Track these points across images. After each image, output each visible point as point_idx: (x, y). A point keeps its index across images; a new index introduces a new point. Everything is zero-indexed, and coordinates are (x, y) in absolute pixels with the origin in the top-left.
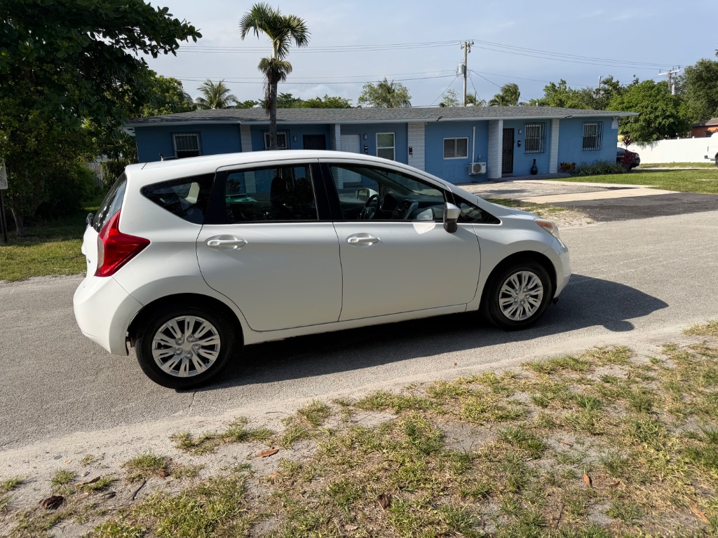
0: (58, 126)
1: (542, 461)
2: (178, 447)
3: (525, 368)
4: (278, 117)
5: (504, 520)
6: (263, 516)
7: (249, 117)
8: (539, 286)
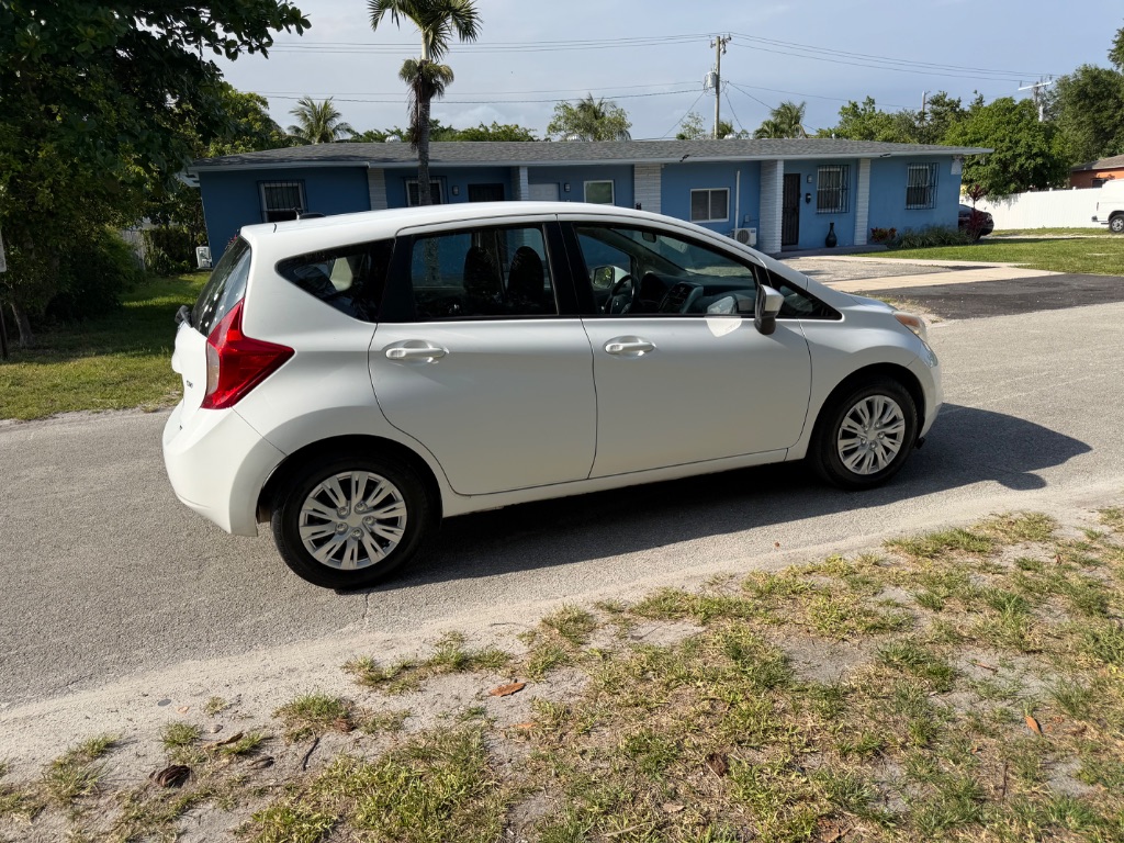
1: (955, 696)
2: (359, 683)
3: (891, 548)
4: (431, 155)
5: (915, 790)
6: (526, 792)
7: (382, 155)
8: (900, 420)
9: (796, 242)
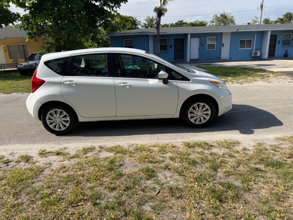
0: (71, 37)
1: (148, 181)
2: (38, 154)
3: (183, 144)
4: (160, 31)
7: (152, 32)
8: (209, 110)
9: (274, 56)
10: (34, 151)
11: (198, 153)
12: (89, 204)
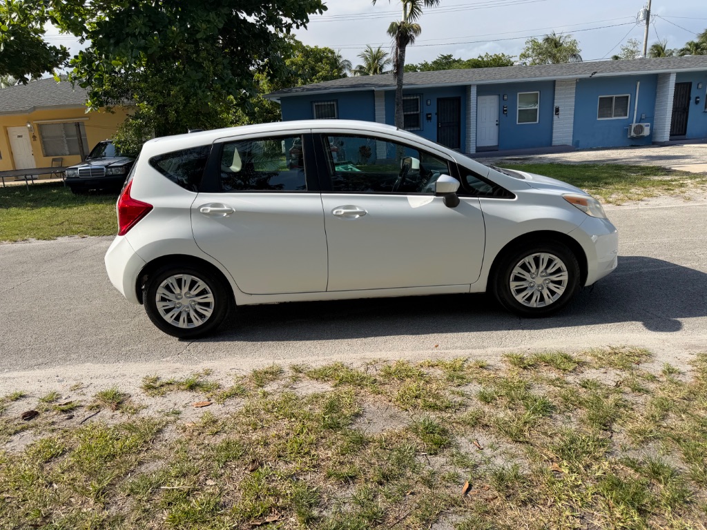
0: (193, 100)
1: (435, 459)
2: (141, 388)
3: (505, 359)
6: (156, 458)
7: (383, 83)
8: (564, 271)
9: (685, 133)
10: (130, 380)
11: (552, 382)
12: (293, 520)
